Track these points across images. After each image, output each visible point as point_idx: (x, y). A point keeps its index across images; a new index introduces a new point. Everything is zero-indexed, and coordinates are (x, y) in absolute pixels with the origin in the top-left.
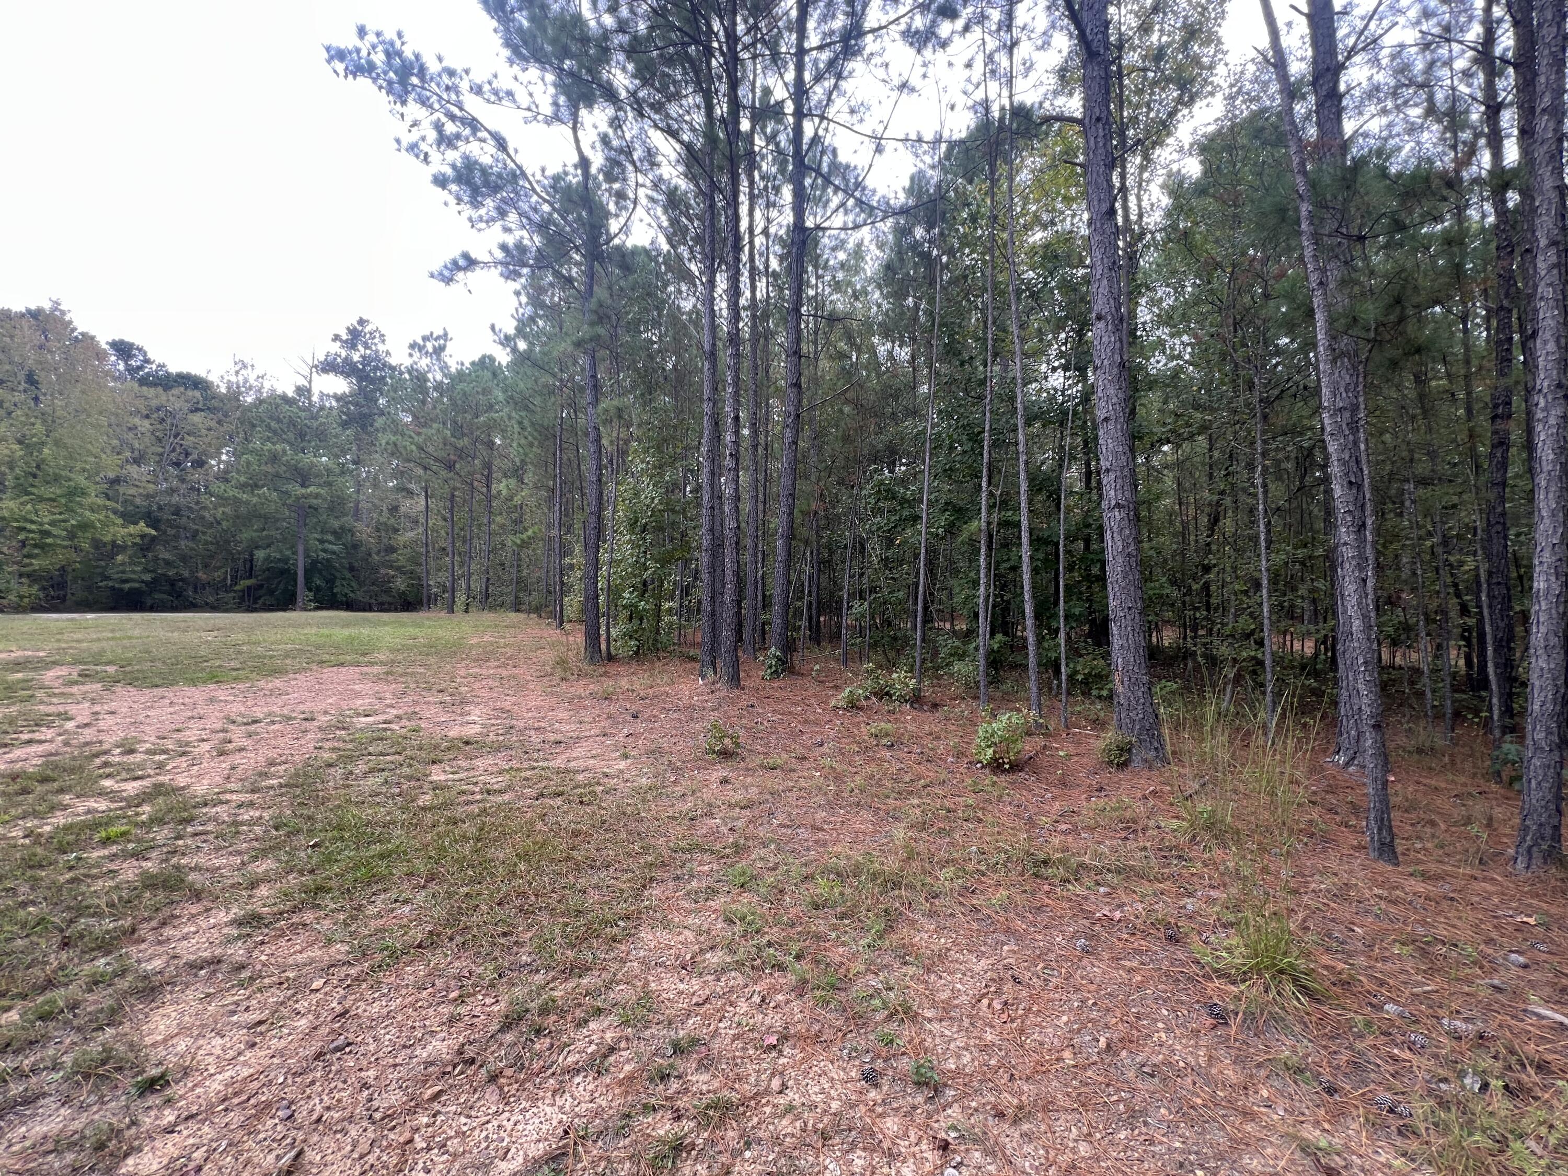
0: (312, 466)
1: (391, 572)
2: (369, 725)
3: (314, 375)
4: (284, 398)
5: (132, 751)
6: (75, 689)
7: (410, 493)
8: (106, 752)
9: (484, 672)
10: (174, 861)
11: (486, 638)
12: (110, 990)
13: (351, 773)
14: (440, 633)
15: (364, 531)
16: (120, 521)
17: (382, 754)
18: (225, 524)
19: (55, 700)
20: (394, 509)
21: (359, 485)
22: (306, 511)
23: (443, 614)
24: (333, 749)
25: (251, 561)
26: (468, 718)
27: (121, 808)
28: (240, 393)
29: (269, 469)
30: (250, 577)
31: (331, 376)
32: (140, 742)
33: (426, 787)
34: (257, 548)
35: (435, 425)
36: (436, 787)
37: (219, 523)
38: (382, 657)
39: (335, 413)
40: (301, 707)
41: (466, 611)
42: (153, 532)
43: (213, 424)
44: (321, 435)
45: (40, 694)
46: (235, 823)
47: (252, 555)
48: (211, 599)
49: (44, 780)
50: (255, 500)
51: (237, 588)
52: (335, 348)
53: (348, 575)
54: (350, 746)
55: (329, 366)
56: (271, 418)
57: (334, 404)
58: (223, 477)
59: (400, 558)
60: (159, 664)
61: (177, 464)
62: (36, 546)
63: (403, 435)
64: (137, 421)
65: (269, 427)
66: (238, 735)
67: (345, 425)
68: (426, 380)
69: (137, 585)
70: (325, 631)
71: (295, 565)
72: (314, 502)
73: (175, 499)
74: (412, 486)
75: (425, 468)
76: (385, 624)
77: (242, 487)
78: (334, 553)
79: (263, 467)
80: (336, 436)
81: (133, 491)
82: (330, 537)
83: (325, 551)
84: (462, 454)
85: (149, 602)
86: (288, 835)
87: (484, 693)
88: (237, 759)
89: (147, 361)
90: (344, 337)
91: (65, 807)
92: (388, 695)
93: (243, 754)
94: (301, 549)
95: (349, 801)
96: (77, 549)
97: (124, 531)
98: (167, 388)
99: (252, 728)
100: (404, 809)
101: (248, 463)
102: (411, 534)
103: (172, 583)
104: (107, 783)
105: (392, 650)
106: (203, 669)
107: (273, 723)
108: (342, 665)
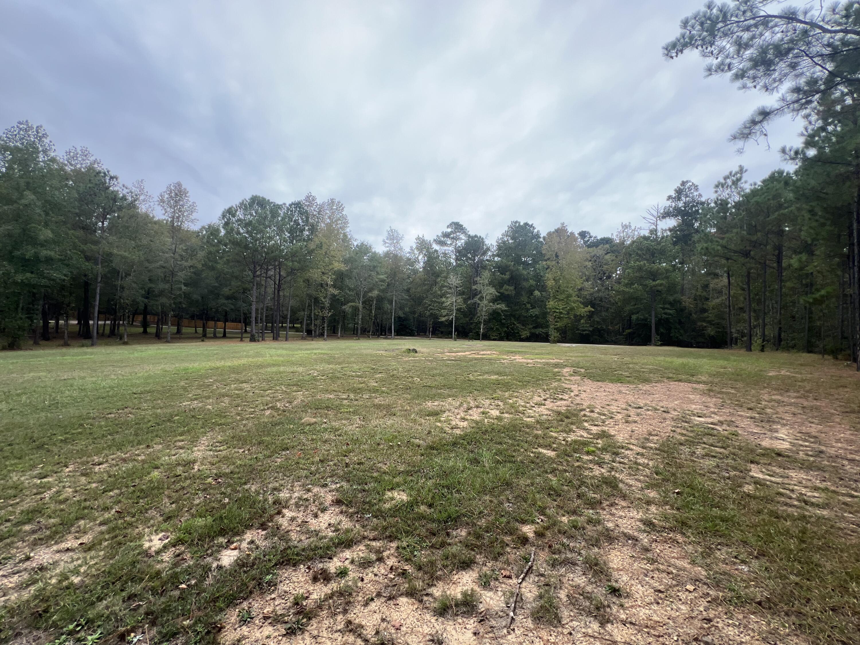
0: (659, 269)
1: (705, 324)
2: (700, 422)
3: (658, 221)
4: (645, 238)
5: (592, 411)
6: (572, 378)
7: (716, 275)
8: (584, 410)
9: (786, 399)
10: (613, 473)
11: (783, 372)
12: (595, 528)
13: (694, 453)
14: (743, 365)
15: (687, 301)
16: (582, 306)
17: (712, 445)
18: (619, 304)
19: (567, 382)
20: (706, 287)
21: (683, 274)
22: (655, 293)
23: (743, 352)
24: (682, 435)
25: (630, 320)
26: (776, 434)
27: (591, 438)
28: (624, 241)
29: (637, 274)
30: (629, 328)
31: (667, 219)
32: (595, 408)
33: (748, 479)
34: (633, 314)
35: (735, 230)
36: (757, 482)
37: (617, 303)
38: (703, 378)
39: (669, 238)
40: (661, 404)
41: (762, 350)
42: (593, 310)
43: (614, 258)
44: (662, 252)
45: (563, 378)
46: (636, 463)
47: (630, 317)
48: (614, 339)
49: (567, 417)
50: (632, 291)
51: (625, 333)
52: (669, 203)
53: (679, 327)
54: (692, 435)
55: (666, 214)
56: (638, 249)
57: (669, 233)
58: (618, 281)
59: (711, 315)
60: (598, 370)
61: (601, 279)
62: (558, 318)
63: (712, 241)
64: (587, 263)
65: (637, 254)
66: (632, 412)
67: (675, 244)
68: (727, 203)
69: (587, 332)
70: (668, 359)
71: (651, 322)
72: (659, 288)
73: (601, 294)
74: (718, 271)
75: (728, 259)
76: (703, 357)
77: (626, 285)
78: (670, 314)
79: (635, 274)
80: (670, 251)
81: (586, 293)
82: (667, 306)
83: (665, 314)
84: (755, 244)
85: (592, 339)
86: (663, 480)
87: (788, 417)
88: (634, 426)
89: (591, 237)
90: (674, 196)
91: (574, 432)
92: (712, 405)
93: (636, 424)
94: (653, 313)
95: (695, 471)
96: (569, 318)
97: (583, 310)
98: (597, 246)
99: (639, 411)
100: (734, 491)
101: (629, 273)
102: (718, 301)
103: (599, 331)
104: (586, 424)
105: (710, 375)
106: (615, 375)
107: (648, 410)
108: (680, 381)
